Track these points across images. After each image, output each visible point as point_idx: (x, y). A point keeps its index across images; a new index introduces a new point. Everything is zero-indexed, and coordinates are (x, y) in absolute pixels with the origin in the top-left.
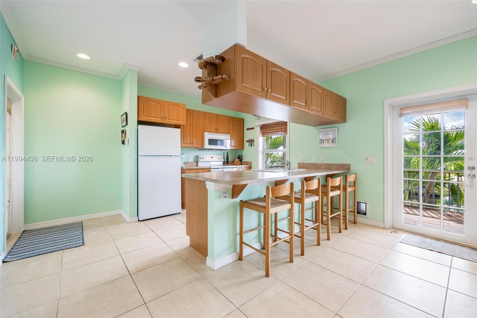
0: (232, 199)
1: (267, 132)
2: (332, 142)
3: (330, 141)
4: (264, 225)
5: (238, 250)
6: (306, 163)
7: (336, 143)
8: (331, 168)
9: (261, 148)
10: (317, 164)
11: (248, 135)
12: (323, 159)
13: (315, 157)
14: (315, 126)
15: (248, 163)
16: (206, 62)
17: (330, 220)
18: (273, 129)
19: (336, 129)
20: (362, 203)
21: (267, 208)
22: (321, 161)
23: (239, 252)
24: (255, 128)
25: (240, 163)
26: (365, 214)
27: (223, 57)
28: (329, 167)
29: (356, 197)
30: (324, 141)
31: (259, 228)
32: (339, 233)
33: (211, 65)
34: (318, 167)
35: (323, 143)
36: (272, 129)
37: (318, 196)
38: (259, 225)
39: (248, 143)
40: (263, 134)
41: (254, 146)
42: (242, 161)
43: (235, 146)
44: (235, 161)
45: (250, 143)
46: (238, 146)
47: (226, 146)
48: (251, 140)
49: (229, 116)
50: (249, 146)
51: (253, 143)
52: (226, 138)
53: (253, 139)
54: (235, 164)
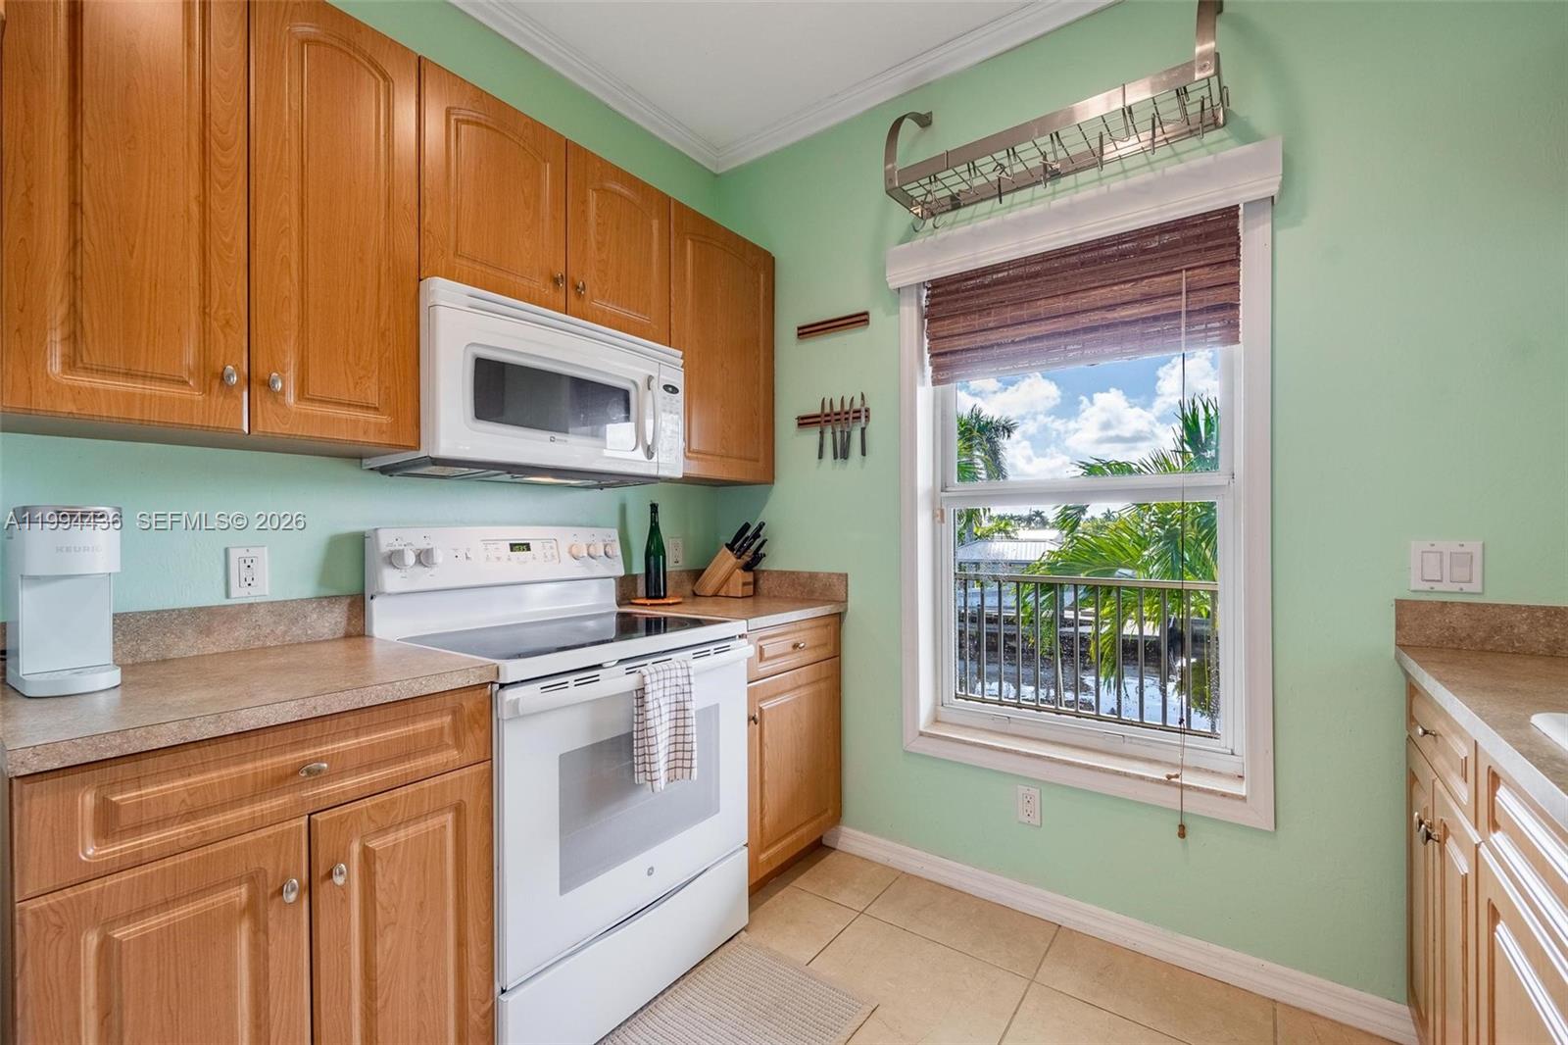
9: (924, 468)
15: (819, 590)
24: (873, 318)
25: (744, 585)
39: (812, 436)
40: (941, 360)
41: (864, 453)
42: (764, 565)
43: (722, 456)
44: (704, 570)
45: (834, 433)
46: (740, 458)
47: (649, 443)
48: (837, 408)
49: (670, 198)
50: (820, 457)
51: (863, 430)
52: (650, 378)
53: (857, 405)
54: (709, 590)
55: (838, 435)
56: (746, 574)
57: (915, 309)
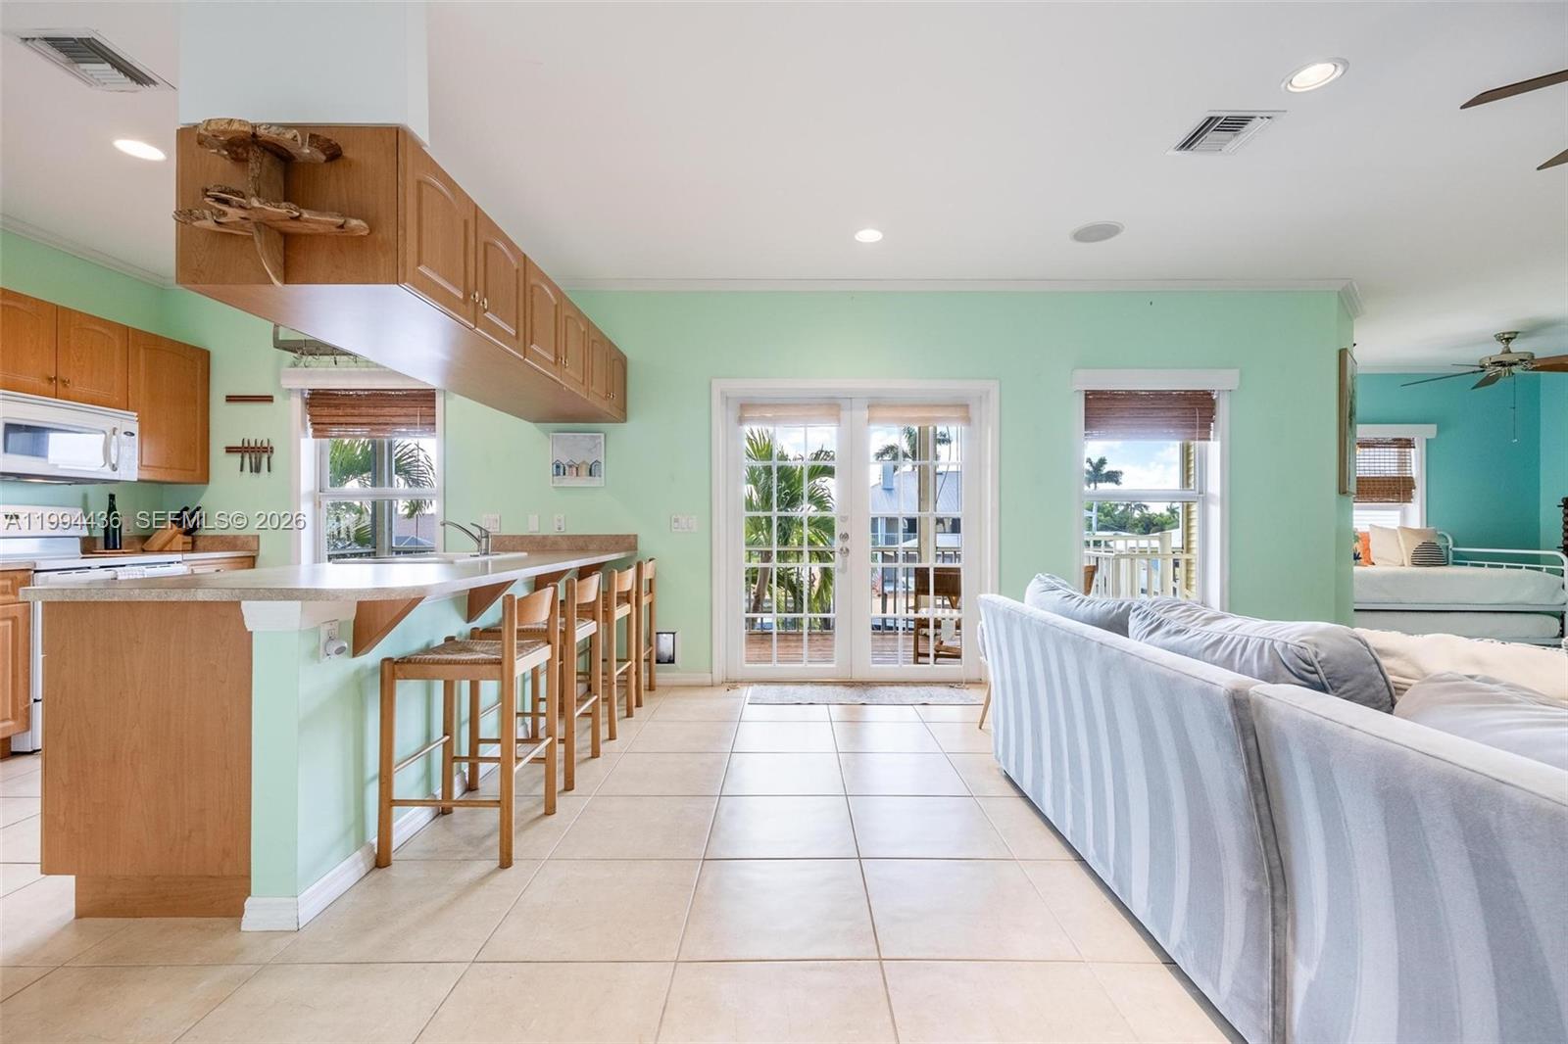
0: (356, 659)
1: (342, 420)
2: (591, 474)
3: (584, 471)
4: (445, 734)
5: (373, 839)
6: (509, 536)
7: (600, 476)
8: (587, 546)
9: (307, 480)
10: (545, 537)
11: (229, 425)
12: (563, 521)
13: (536, 516)
14: (536, 421)
15: (239, 542)
16: (254, 135)
17: (615, 686)
18: (372, 411)
19: (600, 437)
20: (664, 635)
21: (506, 664)
22: (557, 526)
23: (375, 841)
24: (275, 399)
25: (184, 543)
26: (671, 661)
27: (340, 149)
28: (579, 544)
29: (653, 619)
30: (567, 468)
31: (427, 750)
32: (630, 719)
33: (268, 154)
34: (548, 548)
35: (564, 474)
36: (364, 410)
37: (594, 620)
38: (428, 740)
39: (236, 458)
40: (317, 426)
41: (269, 470)
42: (198, 533)
43: (167, 468)
44: (150, 536)
45: (250, 458)
46: (180, 469)
47: (114, 462)
48: (253, 444)
49: (128, 328)
50: (242, 470)
51: (269, 458)
52: (115, 429)
53: (265, 445)
54: (156, 548)
55: (253, 460)
56: (186, 537)
57: (299, 400)
